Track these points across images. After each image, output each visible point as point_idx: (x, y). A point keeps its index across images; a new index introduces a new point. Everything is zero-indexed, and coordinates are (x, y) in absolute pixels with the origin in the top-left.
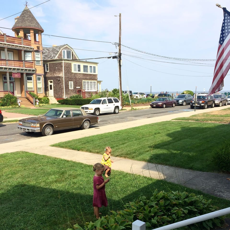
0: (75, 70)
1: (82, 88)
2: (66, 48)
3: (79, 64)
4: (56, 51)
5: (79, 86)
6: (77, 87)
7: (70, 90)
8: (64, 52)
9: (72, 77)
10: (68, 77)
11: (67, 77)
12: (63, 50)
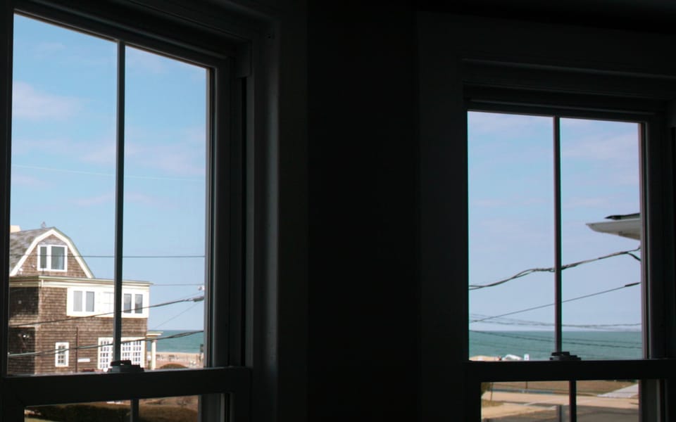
0: (78, 307)
1: (97, 362)
2: (52, 237)
3: (91, 289)
4: (18, 248)
5: (87, 356)
6: (80, 360)
7: (58, 368)
8: (44, 250)
9: (65, 330)
10: (53, 329)
11: (50, 330)
12: (43, 246)
